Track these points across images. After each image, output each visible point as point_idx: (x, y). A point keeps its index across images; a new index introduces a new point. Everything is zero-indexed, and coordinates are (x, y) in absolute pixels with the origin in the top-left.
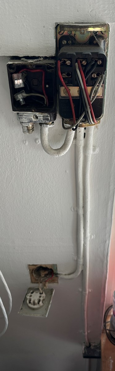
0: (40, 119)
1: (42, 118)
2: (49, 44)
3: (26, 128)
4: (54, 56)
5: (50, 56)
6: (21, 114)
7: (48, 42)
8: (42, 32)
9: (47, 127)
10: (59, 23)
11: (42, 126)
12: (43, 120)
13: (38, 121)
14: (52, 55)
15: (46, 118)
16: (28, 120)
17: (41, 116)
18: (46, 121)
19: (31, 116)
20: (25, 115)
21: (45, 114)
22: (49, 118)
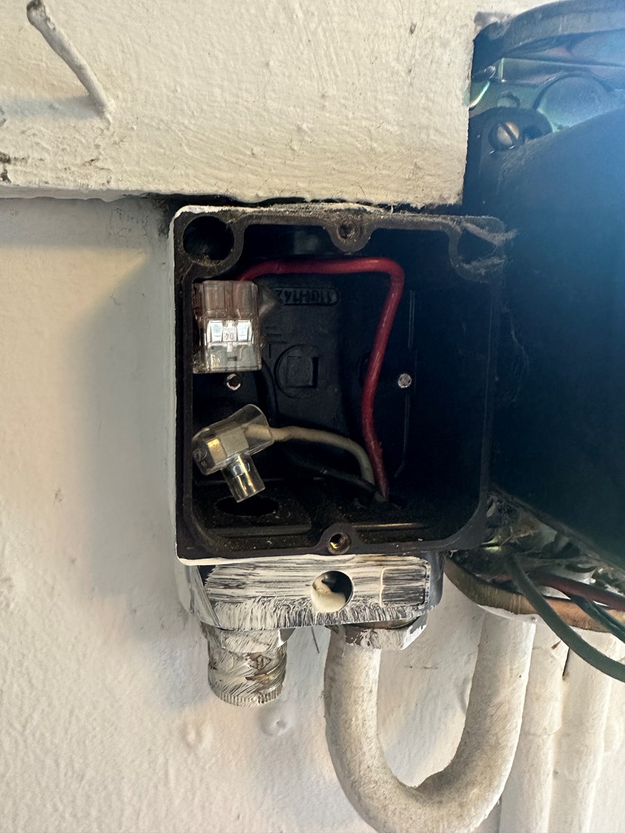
0: (366, 598)
1: (380, 588)
2: (432, 132)
4: (452, 201)
5: (428, 201)
6: (230, 574)
7: (424, 121)
8: (397, 60)
10: (493, 20)
12: (382, 605)
13: (349, 614)
14: (445, 200)
15: (407, 585)
16: (283, 612)
17: (376, 579)
18: (408, 610)
19: (305, 579)
20: (264, 579)
21: (404, 563)
22: (429, 585)
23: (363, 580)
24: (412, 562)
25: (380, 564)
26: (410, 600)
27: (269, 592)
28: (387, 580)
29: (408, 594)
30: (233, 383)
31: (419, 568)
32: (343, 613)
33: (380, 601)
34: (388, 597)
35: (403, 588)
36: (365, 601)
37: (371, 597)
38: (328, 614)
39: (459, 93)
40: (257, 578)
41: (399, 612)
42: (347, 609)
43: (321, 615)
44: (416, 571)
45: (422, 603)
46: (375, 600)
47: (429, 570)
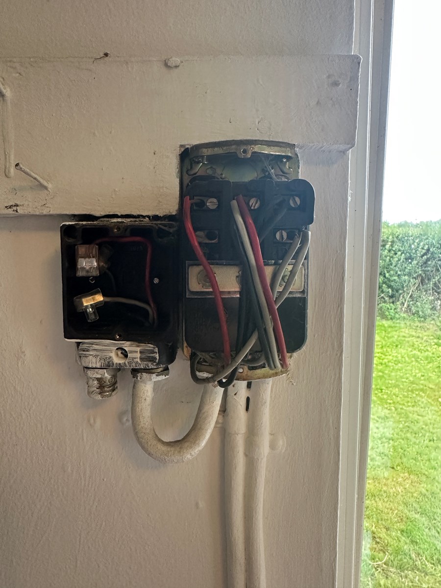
0: (133, 358)
1: (138, 355)
2: (164, 189)
3: (96, 382)
4: (174, 214)
5: (165, 214)
6: (85, 346)
7: (161, 185)
8: (150, 164)
9: (151, 380)
10: (187, 147)
11: (139, 378)
12: (139, 362)
13: (127, 364)
14: (171, 213)
15: (149, 355)
16: (103, 361)
17: (137, 352)
18: (150, 364)
19: (110, 350)
20: (95, 348)
21: (147, 346)
22: (157, 356)
23: (131, 352)
24: (150, 346)
25: (138, 346)
26: (150, 361)
27: (98, 353)
28: (141, 352)
29: (149, 358)
30: (92, 280)
32: (125, 363)
34: (142, 359)
35: (147, 356)
36: (133, 360)
37: (135, 358)
38: (119, 363)
39: (174, 174)
40: (93, 348)
41: (146, 365)
42: (126, 362)
43: (116, 363)
44: (152, 350)
45: (155, 362)
46: (137, 360)
47: (156, 350)
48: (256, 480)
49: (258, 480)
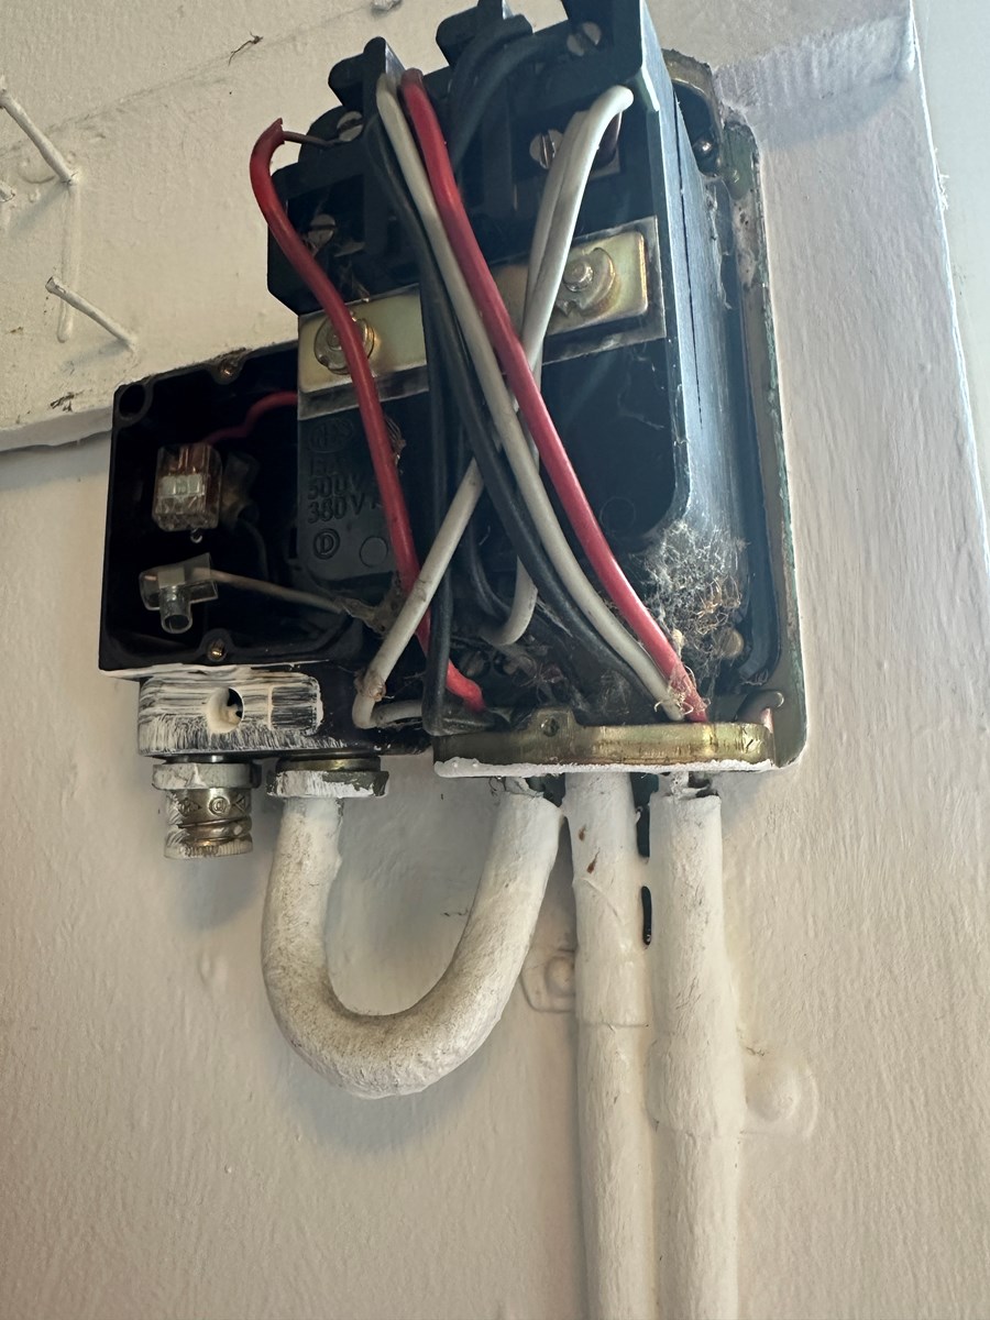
0: (255, 718)
1: (270, 708)
3: (175, 806)
12: (270, 728)
13: (240, 736)
15: (296, 706)
16: (182, 731)
17: (264, 698)
18: (296, 733)
19: (201, 696)
20: (167, 695)
21: (291, 680)
22: (318, 707)
23: (254, 699)
24: (298, 680)
25: (268, 681)
26: (299, 723)
27: (172, 709)
28: (276, 699)
29: (297, 716)
30: (196, 537)
31: (305, 685)
32: (234, 735)
33: (269, 723)
34: (278, 719)
35: (291, 710)
36: (254, 723)
37: (260, 717)
38: (221, 736)
40: (162, 695)
41: (287, 736)
42: (238, 731)
43: (214, 736)
44: (304, 689)
45: (310, 726)
46: (263, 722)
47: (316, 689)
48: (692, 1232)
49: (698, 1230)
